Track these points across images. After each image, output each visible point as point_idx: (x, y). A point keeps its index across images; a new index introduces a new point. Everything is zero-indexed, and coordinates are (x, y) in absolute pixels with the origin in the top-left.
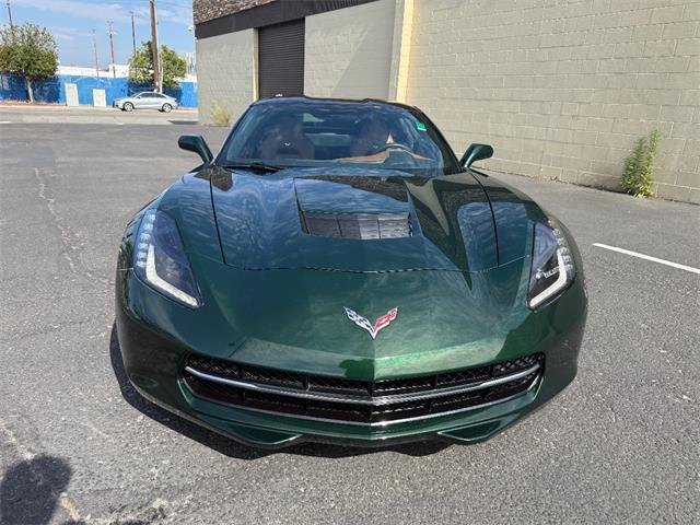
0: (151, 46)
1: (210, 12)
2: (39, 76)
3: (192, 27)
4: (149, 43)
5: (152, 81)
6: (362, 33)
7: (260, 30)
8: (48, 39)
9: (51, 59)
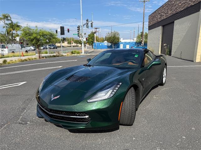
0: (142, 33)
1: (152, 23)
2: (115, 43)
3: (147, 28)
4: (142, 32)
5: (141, 42)
6: (190, 24)
7: (163, 26)
8: (118, 34)
9: (118, 39)
